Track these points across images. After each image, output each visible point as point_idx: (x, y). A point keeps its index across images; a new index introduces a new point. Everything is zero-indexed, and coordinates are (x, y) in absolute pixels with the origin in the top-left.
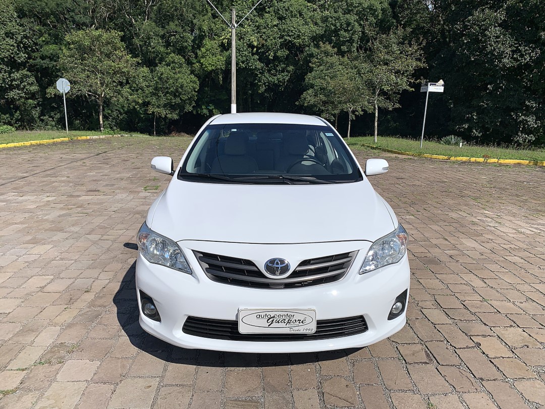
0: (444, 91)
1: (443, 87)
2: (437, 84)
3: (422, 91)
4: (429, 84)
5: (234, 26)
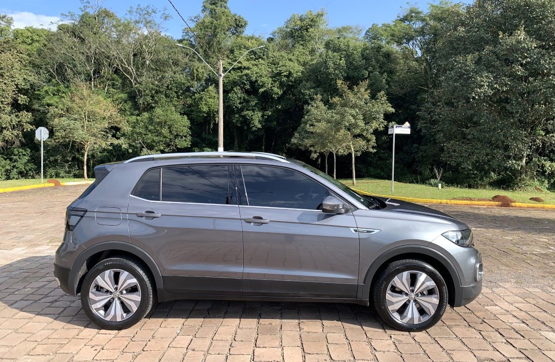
0: (411, 132)
1: (410, 129)
2: (403, 126)
3: (389, 133)
4: (395, 126)
5: (221, 75)
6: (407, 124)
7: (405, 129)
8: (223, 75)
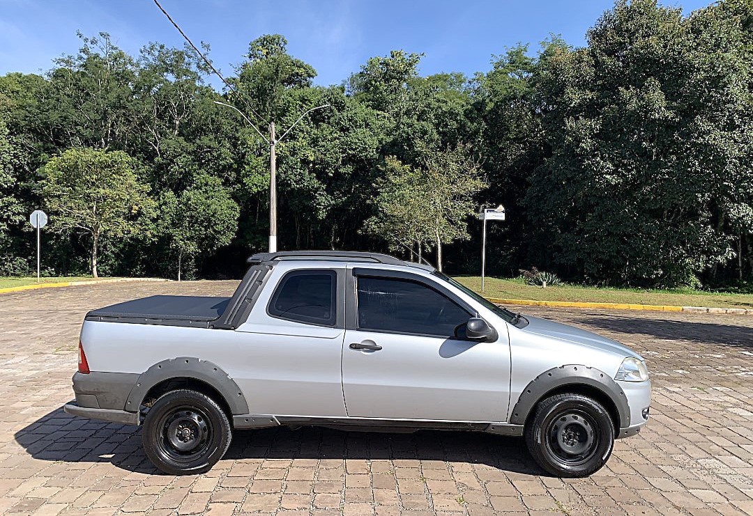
0: (506, 218)
1: (504, 214)
2: (496, 210)
3: (479, 219)
4: (486, 210)
5: (273, 143)
6: (501, 208)
7: (498, 214)
8: (275, 142)
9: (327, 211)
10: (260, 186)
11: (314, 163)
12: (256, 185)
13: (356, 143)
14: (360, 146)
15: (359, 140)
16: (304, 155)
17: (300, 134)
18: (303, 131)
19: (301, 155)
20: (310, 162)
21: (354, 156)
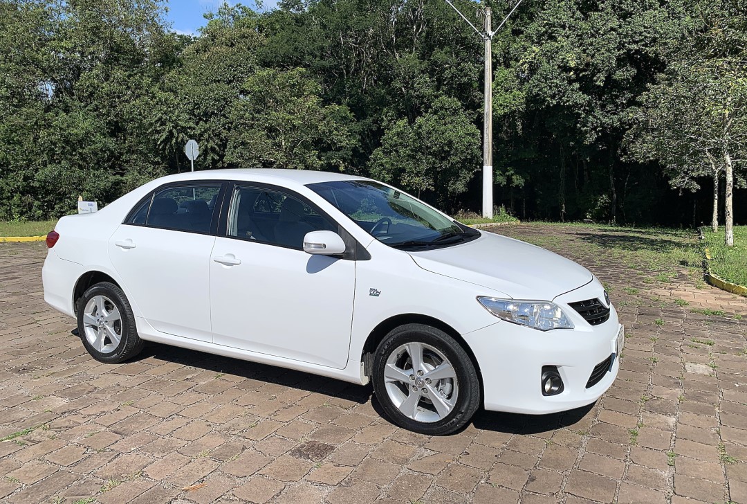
9: (597, 133)
10: (507, 106)
11: (577, 70)
12: (501, 105)
13: (641, 34)
14: (646, 37)
15: (645, 27)
16: (564, 59)
17: (561, 30)
18: (563, 27)
19: (558, 61)
20: (570, 69)
21: (637, 52)
